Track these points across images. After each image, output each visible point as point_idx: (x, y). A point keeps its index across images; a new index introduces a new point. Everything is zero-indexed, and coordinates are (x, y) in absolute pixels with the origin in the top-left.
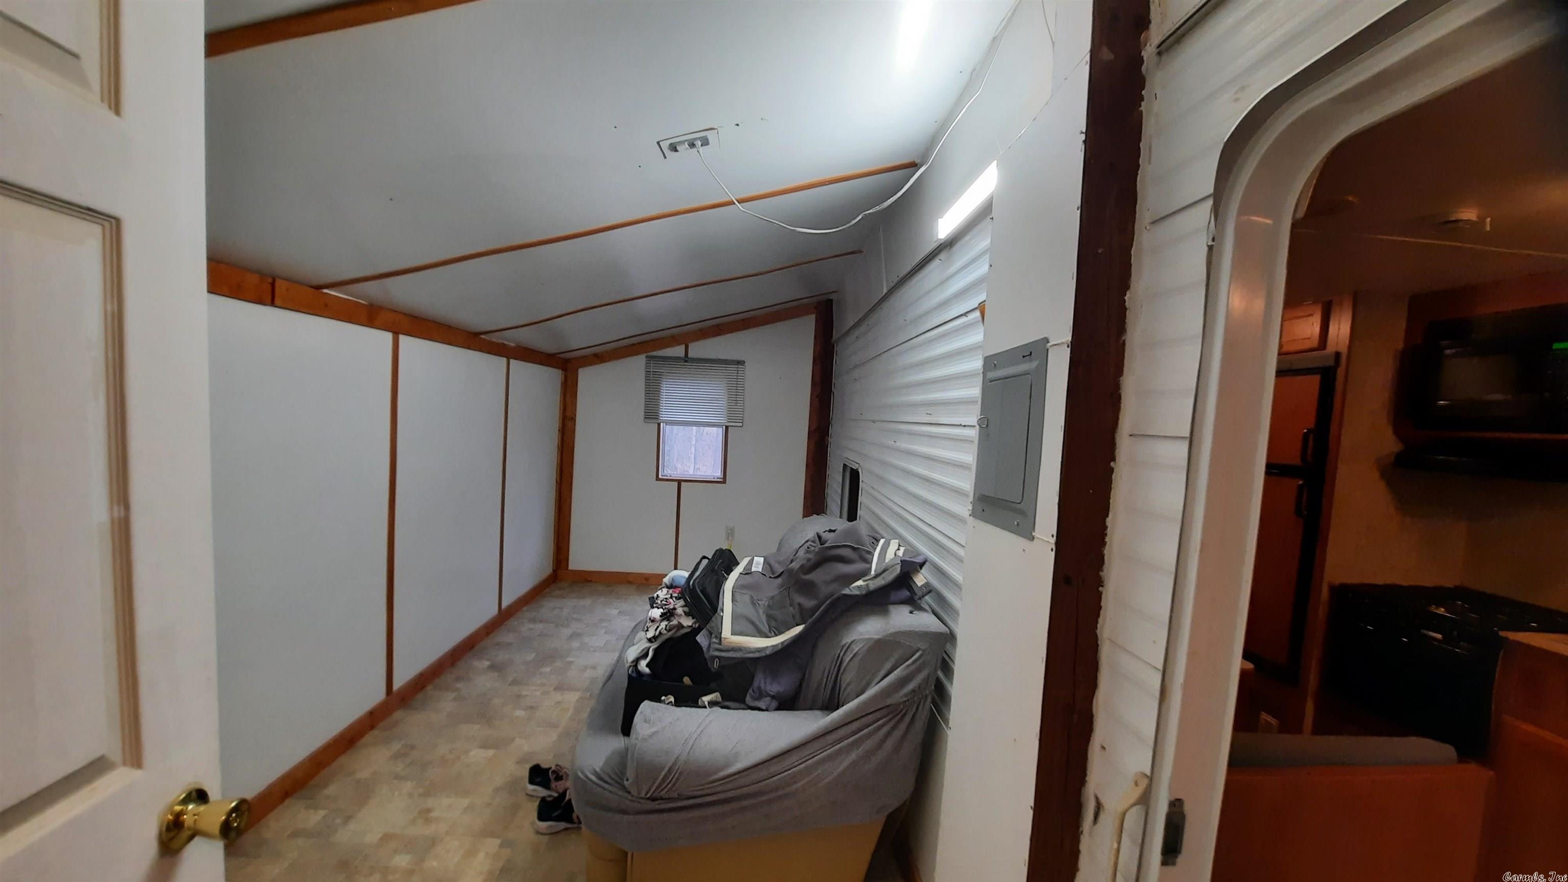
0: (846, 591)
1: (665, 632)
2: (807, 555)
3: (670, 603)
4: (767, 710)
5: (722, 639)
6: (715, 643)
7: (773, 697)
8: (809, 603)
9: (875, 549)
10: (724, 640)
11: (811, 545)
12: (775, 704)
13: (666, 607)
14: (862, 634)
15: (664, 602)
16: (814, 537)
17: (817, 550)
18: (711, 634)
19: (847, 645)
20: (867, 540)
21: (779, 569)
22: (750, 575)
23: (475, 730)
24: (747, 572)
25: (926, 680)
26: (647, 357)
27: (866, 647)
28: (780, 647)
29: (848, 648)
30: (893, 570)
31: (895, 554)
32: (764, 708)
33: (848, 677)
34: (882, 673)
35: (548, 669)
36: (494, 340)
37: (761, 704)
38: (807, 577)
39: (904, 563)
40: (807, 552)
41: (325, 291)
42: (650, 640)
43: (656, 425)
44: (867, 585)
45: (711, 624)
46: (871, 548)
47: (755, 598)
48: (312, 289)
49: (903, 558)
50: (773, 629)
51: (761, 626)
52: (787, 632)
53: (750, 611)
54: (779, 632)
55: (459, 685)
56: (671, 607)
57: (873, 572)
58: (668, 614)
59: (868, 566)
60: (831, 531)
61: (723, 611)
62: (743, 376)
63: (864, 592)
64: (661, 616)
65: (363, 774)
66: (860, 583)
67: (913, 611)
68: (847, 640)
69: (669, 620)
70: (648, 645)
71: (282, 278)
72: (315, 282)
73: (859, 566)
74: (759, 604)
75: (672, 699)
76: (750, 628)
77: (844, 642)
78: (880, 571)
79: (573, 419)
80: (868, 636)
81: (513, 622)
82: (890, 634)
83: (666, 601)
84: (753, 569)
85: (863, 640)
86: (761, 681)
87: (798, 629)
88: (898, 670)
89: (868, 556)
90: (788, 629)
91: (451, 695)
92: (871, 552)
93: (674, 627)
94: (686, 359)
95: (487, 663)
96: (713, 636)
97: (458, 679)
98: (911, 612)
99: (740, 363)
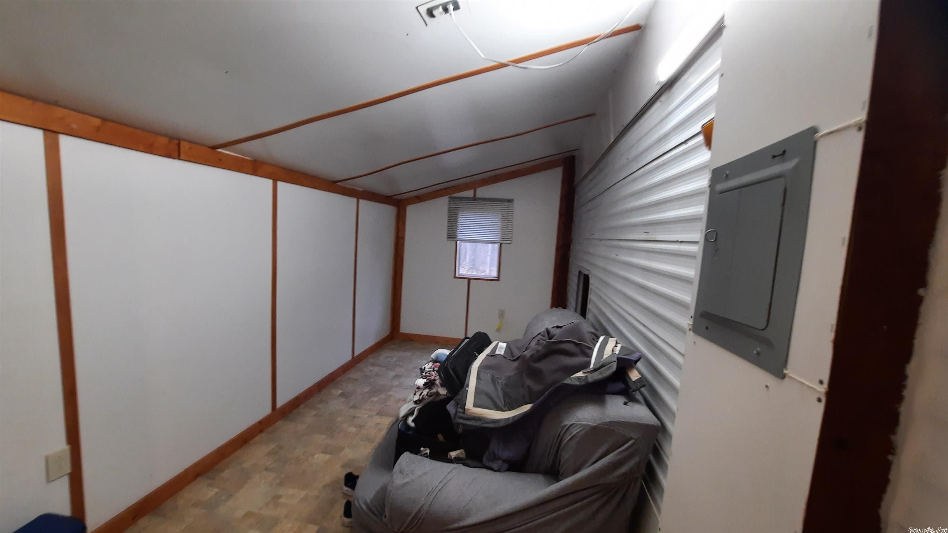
0: (567, 381)
1: (427, 397)
2: (537, 346)
3: (432, 376)
4: (498, 471)
5: (466, 410)
6: (461, 412)
7: (505, 461)
8: (537, 387)
9: (595, 345)
10: (467, 411)
11: (541, 339)
12: (506, 466)
13: (429, 378)
14: (579, 420)
15: (427, 374)
16: (544, 332)
17: (545, 343)
18: (457, 404)
19: (567, 427)
20: (588, 337)
21: (517, 354)
22: (494, 357)
23: (321, 439)
24: (492, 355)
25: (638, 464)
26: (449, 197)
27: (583, 432)
28: (511, 421)
29: (568, 429)
30: (610, 367)
31: (613, 351)
32: (496, 469)
33: (566, 455)
34: (597, 455)
35: (375, 399)
36: (347, 186)
37: (495, 465)
38: (537, 365)
39: (620, 360)
40: (538, 344)
41: (219, 150)
42: (416, 402)
43: (454, 242)
44: (586, 376)
45: (459, 397)
46: (591, 344)
47: (495, 376)
48: (209, 149)
49: (620, 356)
50: (508, 405)
51: (498, 401)
52: (518, 409)
53: (490, 389)
54: (511, 408)
55: (319, 406)
56: (433, 378)
57: (592, 366)
58: (430, 384)
59: (586, 359)
60: (558, 327)
61: (468, 386)
62: (512, 210)
63: (583, 383)
64: (424, 385)
65: (247, 465)
66: (580, 374)
67: (627, 403)
68: (568, 422)
69: (430, 388)
70: (414, 406)
71: (184, 140)
72: (212, 144)
73: (580, 359)
74: (498, 382)
75: (428, 451)
76: (490, 403)
77: (564, 424)
78: (598, 366)
79: (403, 238)
80: (585, 423)
81: (361, 365)
82: (605, 423)
83: (429, 373)
84: (497, 352)
85: (582, 425)
86: (495, 446)
87: (527, 408)
88: (612, 455)
89: (588, 351)
90: (519, 406)
91: (314, 413)
92: (591, 347)
93: (434, 393)
94: (475, 199)
95: (340, 392)
96: (459, 406)
97: (321, 401)
98: (625, 404)
99: (510, 201)
